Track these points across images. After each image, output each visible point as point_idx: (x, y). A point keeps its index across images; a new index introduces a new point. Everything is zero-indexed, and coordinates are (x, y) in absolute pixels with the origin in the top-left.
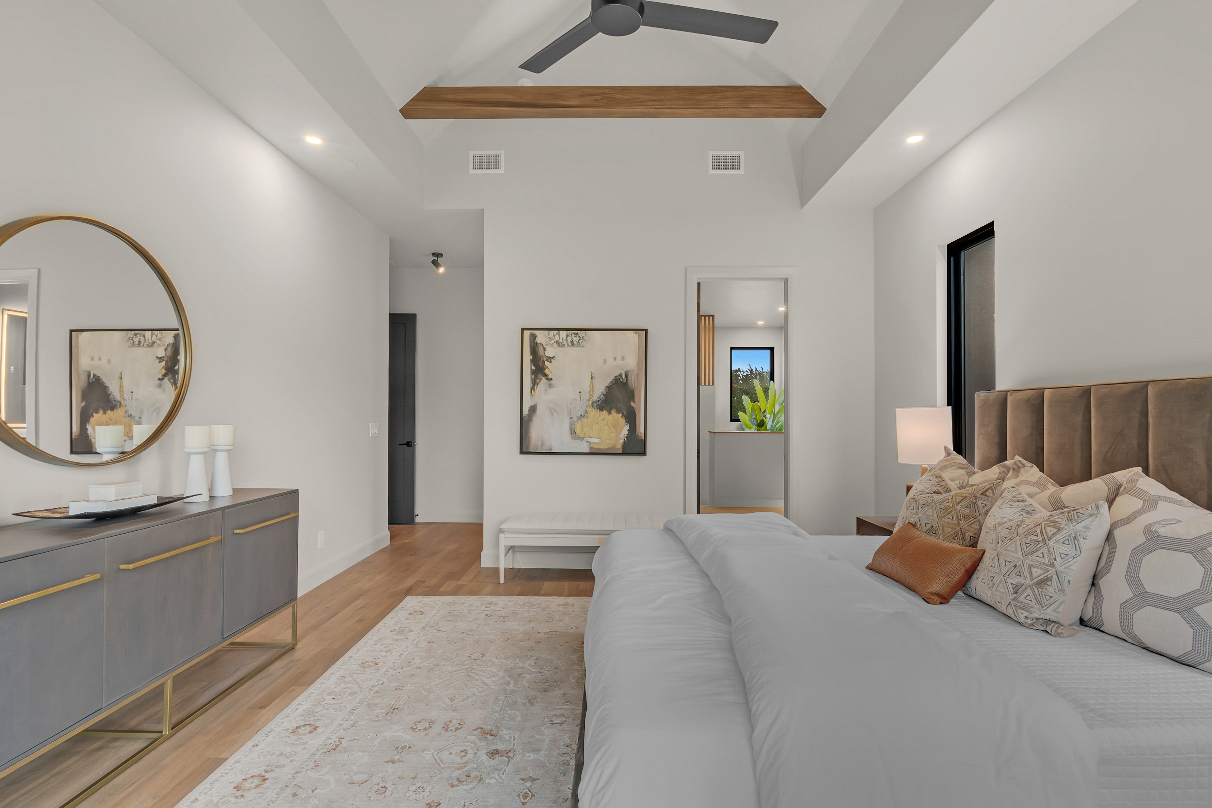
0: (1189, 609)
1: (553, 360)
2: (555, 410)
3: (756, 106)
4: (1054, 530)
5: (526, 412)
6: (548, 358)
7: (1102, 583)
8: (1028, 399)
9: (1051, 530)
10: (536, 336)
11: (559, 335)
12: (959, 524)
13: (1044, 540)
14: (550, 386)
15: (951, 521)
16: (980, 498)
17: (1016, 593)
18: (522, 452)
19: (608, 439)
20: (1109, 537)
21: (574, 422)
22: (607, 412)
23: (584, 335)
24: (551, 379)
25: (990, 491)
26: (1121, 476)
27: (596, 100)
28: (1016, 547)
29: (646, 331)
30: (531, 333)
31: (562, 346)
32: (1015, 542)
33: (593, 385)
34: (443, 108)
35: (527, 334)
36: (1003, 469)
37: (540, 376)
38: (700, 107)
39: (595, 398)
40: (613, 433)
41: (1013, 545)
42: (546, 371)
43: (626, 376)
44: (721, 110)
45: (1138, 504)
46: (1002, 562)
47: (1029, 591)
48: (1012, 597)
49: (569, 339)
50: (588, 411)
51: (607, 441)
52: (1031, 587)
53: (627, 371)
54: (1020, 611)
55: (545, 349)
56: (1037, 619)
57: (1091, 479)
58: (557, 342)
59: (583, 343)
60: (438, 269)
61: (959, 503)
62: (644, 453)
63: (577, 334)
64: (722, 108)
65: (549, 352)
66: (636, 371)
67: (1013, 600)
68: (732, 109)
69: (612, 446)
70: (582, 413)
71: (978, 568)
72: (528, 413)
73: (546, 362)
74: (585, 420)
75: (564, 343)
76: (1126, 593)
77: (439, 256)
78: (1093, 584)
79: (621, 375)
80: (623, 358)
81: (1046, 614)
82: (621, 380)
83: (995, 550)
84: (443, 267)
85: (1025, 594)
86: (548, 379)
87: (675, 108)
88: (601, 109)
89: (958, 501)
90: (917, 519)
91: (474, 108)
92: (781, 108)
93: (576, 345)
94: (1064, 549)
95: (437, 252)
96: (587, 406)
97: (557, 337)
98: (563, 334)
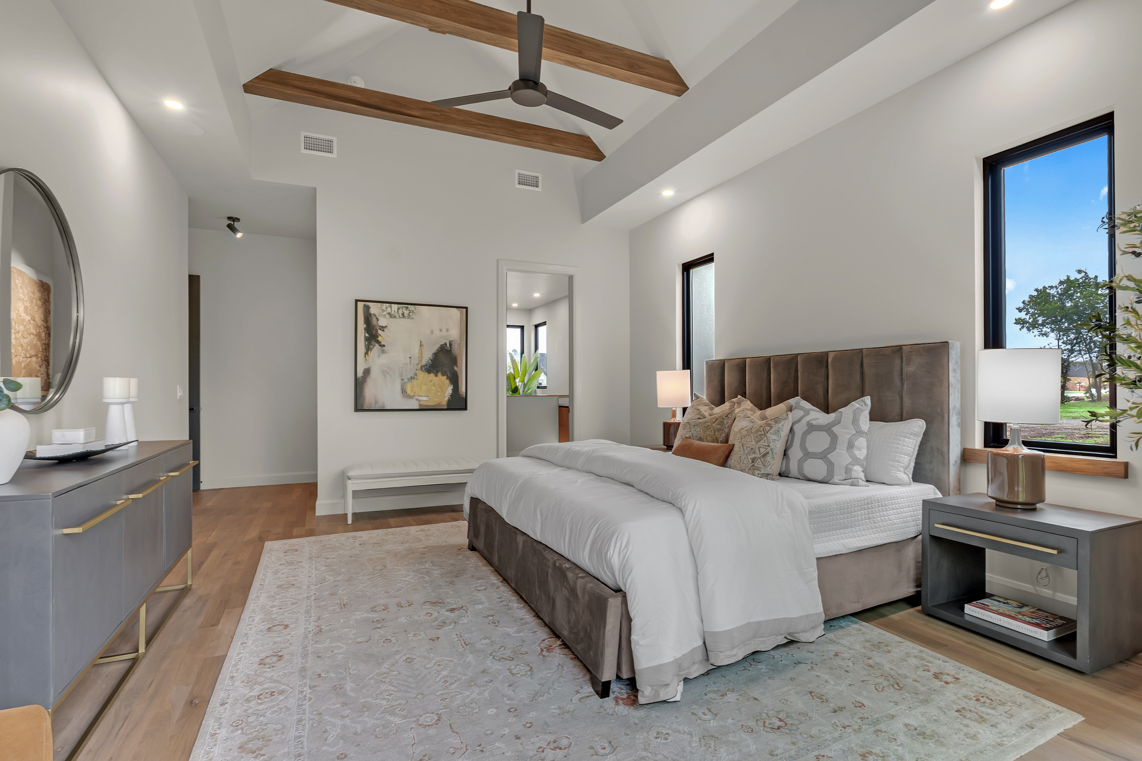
0: (825, 457)
1: (385, 329)
2: (387, 372)
3: (559, 145)
4: (769, 428)
5: (360, 374)
6: (381, 327)
7: (790, 453)
8: (738, 364)
9: (768, 428)
10: (370, 307)
11: (391, 307)
12: (715, 435)
13: (765, 433)
14: (383, 352)
15: (711, 433)
16: (725, 419)
17: (753, 462)
18: (357, 410)
19: (435, 397)
20: (791, 430)
21: (405, 383)
22: (434, 375)
23: (413, 309)
24: (384, 346)
25: (730, 414)
26: (792, 401)
27: (436, 115)
28: (751, 439)
29: (466, 308)
30: (365, 305)
31: (394, 317)
32: (751, 436)
33: (421, 351)
34: (291, 92)
35: (360, 305)
36: (731, 404)
37: (373, 343)
38: (518, 137)
39: (424, 363)
40: (439, 392)
41: (750, 438)
42: (379, 339)
43: (450, 345)
44: (534, 143)
45: (802, 413)
46: (745, 448)
47: (759, 460)
48: (751, 465)
49: (400, 311)
50: (417, 373)
51: (434, 399)
52: (759, 458)
53: (451, 341)
54: (755, 471)
55: (378, 319)
56: (763, 474)
57: (771, 407)
58: (389, 314)
59: (413, 316)
60: (235, 234)
61: (714, 423)
62: (465, 409)
63: (407, 308)
64: (534, 142)
65: (382, 322)
66: (459, 342)
67: (752, 466)
68: (542, 144)
69: (439, 403)
70: (412, 375)
71: (731, 454)
72: (362, 375)
73: (379, 330)
74: (415, 381)
75: (395, 315)
76: (800, 454)
77: (236, 220)
78: (784, 455)
79: (446, 344)
80: (447, 330)
81: (767, 470)
82: (446, 348)
83: (741, 442)
84: (240, 232)
85: (757, 462)
86: (381, 346)
87: (499, 135)
88: (440, 124)
89: (714, 421)
90: (691, 434)
91: (322, 99)
92: (576, 150)
93: (407, 317)
94: (774, 437)
95: (234, 216)
96: (417, 370)
97: (389, 309)
98: (395, 307)
